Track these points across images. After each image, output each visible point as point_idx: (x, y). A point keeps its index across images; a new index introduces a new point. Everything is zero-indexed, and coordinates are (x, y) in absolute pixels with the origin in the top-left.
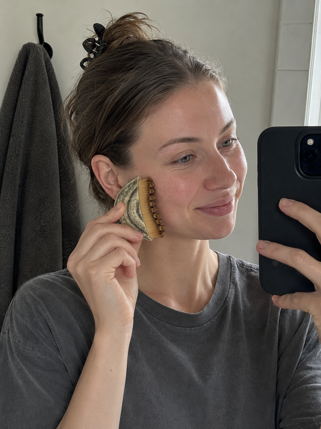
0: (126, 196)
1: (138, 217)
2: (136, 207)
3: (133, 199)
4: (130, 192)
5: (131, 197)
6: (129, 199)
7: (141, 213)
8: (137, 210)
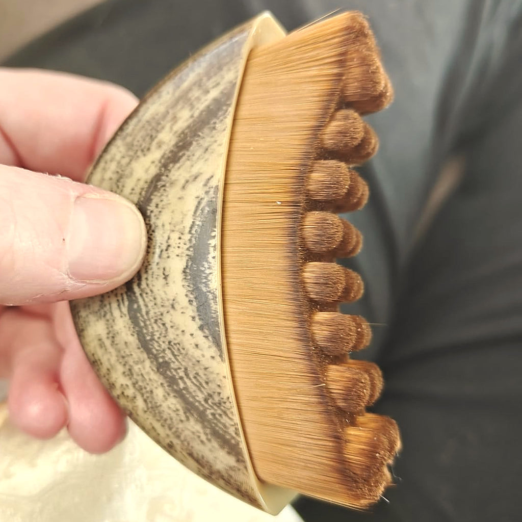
0: (146, 150)
1: (191, 311)
2: (187, 237)
3: (179, 173)
4: (175, 119)
5: (173, 158)
6: (153, 171)
7: (215, 283)
8: (191, 258)
